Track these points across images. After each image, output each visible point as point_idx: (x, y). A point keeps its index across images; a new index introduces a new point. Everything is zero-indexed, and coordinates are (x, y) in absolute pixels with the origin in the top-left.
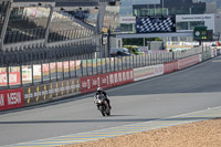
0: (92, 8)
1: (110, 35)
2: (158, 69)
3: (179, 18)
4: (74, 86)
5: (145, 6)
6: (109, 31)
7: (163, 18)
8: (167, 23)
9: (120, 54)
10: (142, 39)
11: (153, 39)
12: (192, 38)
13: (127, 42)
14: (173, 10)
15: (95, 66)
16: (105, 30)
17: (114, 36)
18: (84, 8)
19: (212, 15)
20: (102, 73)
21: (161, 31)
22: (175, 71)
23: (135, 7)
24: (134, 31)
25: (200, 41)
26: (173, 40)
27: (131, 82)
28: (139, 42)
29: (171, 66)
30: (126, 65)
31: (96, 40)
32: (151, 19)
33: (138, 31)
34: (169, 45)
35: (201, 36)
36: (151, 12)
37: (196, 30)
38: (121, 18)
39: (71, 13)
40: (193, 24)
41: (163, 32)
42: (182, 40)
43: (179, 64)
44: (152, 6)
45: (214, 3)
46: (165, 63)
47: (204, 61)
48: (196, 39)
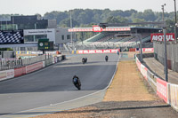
2: (10, 73)
3: (26, 32)
7: (13, 32)
8: (17, 36)
11: (6, 49)
12: (37, 48)
14: (22, 26)
19: (53, 30)
22: (23, 74)
25: (44, 50)
26: (21, 50)
29: (20, 71)
32: (4, 33)
34: (18, 54)
35: (44, 46)
36: (4, 27)
37: (39, 42)
40: (37, 37)
41: (13, 43)
42: (28, 50)
43: (27, 69)
44: (4, 23)
45: (55, 20)
46: (15, 68)
47: (46, 66)
48: (40, 49)
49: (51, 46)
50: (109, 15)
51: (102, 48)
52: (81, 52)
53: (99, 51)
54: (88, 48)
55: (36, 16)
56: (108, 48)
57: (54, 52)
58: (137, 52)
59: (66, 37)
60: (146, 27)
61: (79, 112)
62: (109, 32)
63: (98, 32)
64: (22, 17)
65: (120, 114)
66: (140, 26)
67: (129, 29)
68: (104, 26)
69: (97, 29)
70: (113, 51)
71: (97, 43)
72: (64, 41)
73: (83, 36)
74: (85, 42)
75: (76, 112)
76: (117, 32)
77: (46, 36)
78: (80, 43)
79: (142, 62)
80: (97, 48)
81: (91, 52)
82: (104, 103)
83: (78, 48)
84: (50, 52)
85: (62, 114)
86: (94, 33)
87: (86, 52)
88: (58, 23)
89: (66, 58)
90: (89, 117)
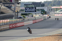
0: (13, 5)
1: (18, 12)
2: (31, 22)
3: (37, 8)
4: (7, 27)
6: (17, 11)
7: (32, 8)
8: (34, 9)
9: (20, 18)
11: (30, 14)
12: (41, 13)
13: (22, 14)
14: (35, 6)
15: (13, 21)
16: (16, 11)
17: (19, 13)
18: (10, 5)
20: (15, 23)
21: (32, 12)
22: (36, 23)
23: (25, 5)
24: (24, 11)
25: (43, 14)
27: (23, 26)
28: (26, 14)
31: (14, 14)
32: (29, 8)
33: (26, 12)
34: (34, 15)
35: (43, 13)
37: (42, 11)
38: (21, 8)
39: (7, 6)
40: (41, 9)
42: (38, 14)
44: (29, 5)
45: (47, 4)
46: (33, 20)
47: (44, 20)
49: (46, 13)
52: (56, 15)
57: (47, 15)
59: (51, 10)
61: (55, 36)
72: (50, 11)
73: (57, 9)
74: (58, 12)
75: (54, 36)
77: (44, 9)
78: (56, 12)
81: (60, 15)
83: (55, 14)
84: (45, 15)
85: (49, 37)
86: (61, 8)
87: (58, 15)
88: (48, 5)
89: (51, 17)
90: (58, 38)
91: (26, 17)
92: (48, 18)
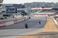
2: (12, 23)
5: (9, 6)
9: (2, 19)
10: (8, 15)
12: (21, 15)
14: (16, 7)
17: (1, 14)
19: (26, 9)
22: (17, 23)
25: (23, 15)
26: (16, 15)
27: (5, 26)
28: (7, 16)
30: (4, 22)
32: (10, 10)
33: (7, 13)
35: (23, 14)
36: (10, 8)
38: (3, 9)
40: (21, 11)
41: (13, 13)
42: (18, 15)
43: (18, 21)
44: (10, 6)
45: (27, 5)
46: (14, 21)
47: (24, 20)
48: (22, 15)
49: (26, 14)
50: (45, 4)
51: (42, 15)
52: (35, 16)
53: (41, 16)
54: (38, 15)
55: (21, 4)
56: (44, 15)
57: (27, 16)
58: (54, 16)
59: (30, 11)
60: (57, 8)
62: (45, 9)
63: (41, 9)
64: (16, 5)
65: (48, 36)
66: (55, 8)
67: (51, 9)
68: (43, 8)
69: (41, 8)
70: (46, 16)
71: (41, 13)
73: (36, 11)
74: (37, 13)
75: (34, 35)
76: (47, 10)
77: (24, 11)
78: (35, 13)
79: (55, 19)
80: (41, 15)
81: (39, 16)
82: (43, 32)
83: (35, 14)
84: (25, 16)
85: (29, 36)
86: (40, 10)
87: (37, 16)
88: (28, 7)
89: (31, 18)
90: (38, 37)
91: (8, 18)
92: (28, 19)
